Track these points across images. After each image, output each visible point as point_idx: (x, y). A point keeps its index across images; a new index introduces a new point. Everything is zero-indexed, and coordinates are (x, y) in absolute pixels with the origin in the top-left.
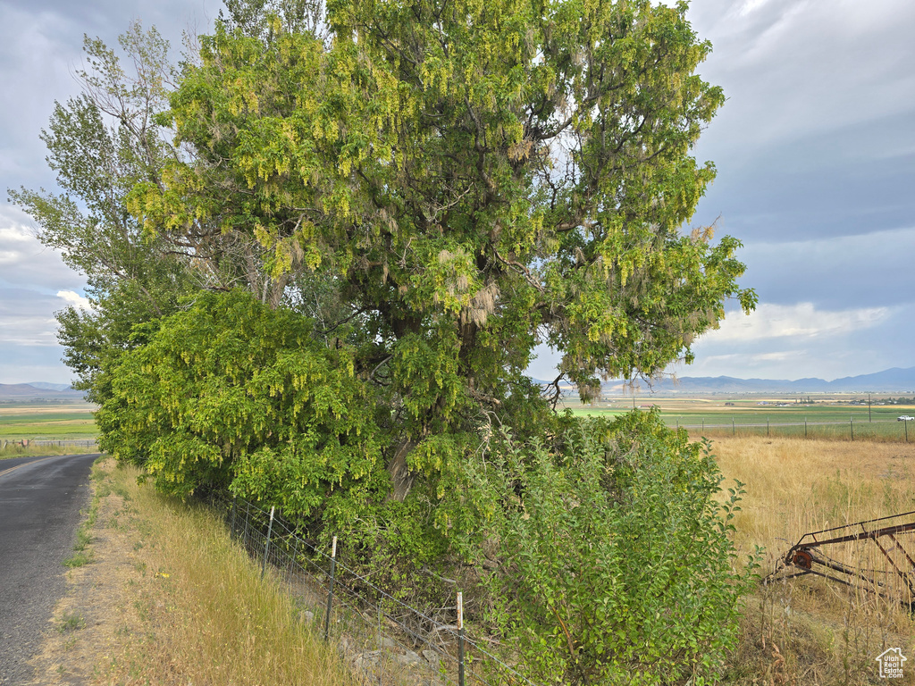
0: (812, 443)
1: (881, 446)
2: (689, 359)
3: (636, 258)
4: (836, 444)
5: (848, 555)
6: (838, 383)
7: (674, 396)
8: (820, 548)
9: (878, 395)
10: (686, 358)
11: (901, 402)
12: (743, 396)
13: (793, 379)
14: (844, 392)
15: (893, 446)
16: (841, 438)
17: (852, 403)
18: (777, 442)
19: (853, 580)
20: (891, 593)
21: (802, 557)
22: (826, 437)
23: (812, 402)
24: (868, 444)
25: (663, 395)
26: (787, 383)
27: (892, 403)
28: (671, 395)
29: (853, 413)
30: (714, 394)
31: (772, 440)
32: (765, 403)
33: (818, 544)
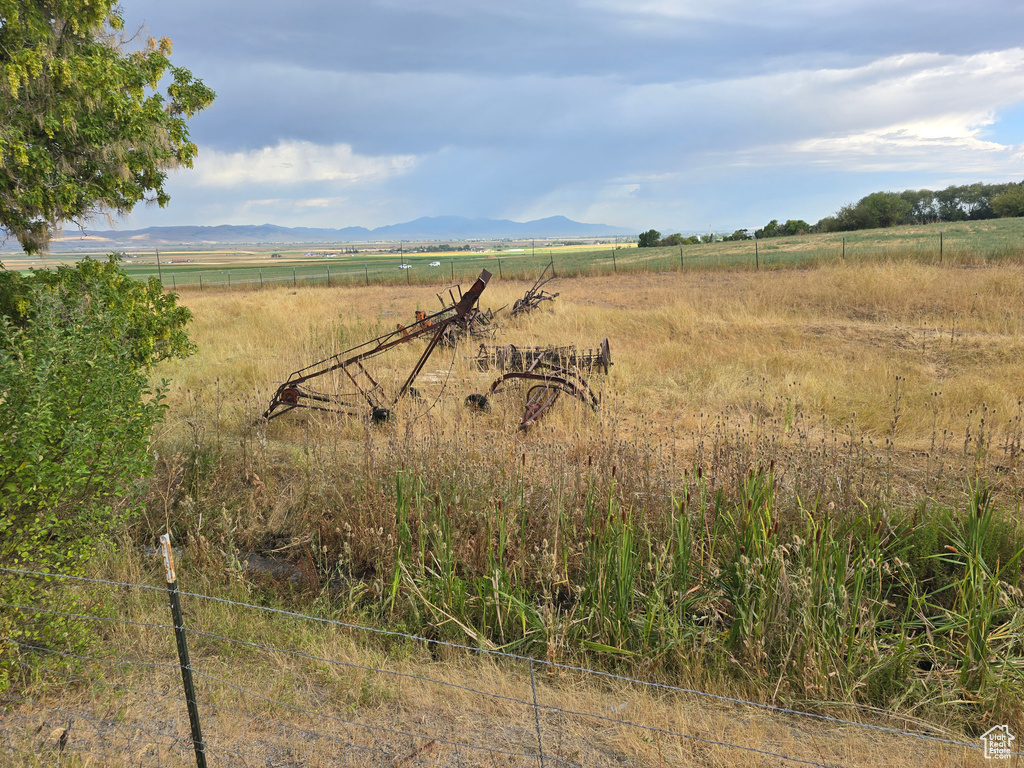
0: (332, 290)
1: (388, 290)
2: (163, 199)
3: (28, 63)
4: (353, 291)
5: (327, 384)
6: (379, 231)
7: (212, 248)
8: (306, 383)
9: (413, 244)
10: (159, 199)
11: (430, 250)
12: (290, 247)
13: (338, 228)
14: (383, 241)
15: (398, 289)
16: (359, 284)
17: (391, 252)
18: (301, 292)
19: (332, 407)
20: (359, 410)
21: (289, 394)
22: (346, 284)
23: (357, 252)
24: (379, 288)
25: (198, 248)
26: (333, 232)
27: (423, 251)
28: (209, 247)
29: (391, 261)
30: (259, 245)
31: (296, 290)
32: (312, 254)
33: (302, 380)
